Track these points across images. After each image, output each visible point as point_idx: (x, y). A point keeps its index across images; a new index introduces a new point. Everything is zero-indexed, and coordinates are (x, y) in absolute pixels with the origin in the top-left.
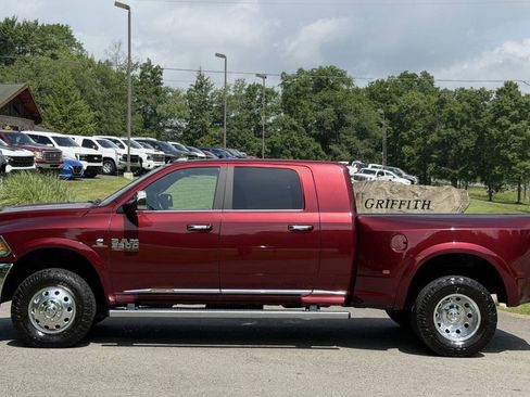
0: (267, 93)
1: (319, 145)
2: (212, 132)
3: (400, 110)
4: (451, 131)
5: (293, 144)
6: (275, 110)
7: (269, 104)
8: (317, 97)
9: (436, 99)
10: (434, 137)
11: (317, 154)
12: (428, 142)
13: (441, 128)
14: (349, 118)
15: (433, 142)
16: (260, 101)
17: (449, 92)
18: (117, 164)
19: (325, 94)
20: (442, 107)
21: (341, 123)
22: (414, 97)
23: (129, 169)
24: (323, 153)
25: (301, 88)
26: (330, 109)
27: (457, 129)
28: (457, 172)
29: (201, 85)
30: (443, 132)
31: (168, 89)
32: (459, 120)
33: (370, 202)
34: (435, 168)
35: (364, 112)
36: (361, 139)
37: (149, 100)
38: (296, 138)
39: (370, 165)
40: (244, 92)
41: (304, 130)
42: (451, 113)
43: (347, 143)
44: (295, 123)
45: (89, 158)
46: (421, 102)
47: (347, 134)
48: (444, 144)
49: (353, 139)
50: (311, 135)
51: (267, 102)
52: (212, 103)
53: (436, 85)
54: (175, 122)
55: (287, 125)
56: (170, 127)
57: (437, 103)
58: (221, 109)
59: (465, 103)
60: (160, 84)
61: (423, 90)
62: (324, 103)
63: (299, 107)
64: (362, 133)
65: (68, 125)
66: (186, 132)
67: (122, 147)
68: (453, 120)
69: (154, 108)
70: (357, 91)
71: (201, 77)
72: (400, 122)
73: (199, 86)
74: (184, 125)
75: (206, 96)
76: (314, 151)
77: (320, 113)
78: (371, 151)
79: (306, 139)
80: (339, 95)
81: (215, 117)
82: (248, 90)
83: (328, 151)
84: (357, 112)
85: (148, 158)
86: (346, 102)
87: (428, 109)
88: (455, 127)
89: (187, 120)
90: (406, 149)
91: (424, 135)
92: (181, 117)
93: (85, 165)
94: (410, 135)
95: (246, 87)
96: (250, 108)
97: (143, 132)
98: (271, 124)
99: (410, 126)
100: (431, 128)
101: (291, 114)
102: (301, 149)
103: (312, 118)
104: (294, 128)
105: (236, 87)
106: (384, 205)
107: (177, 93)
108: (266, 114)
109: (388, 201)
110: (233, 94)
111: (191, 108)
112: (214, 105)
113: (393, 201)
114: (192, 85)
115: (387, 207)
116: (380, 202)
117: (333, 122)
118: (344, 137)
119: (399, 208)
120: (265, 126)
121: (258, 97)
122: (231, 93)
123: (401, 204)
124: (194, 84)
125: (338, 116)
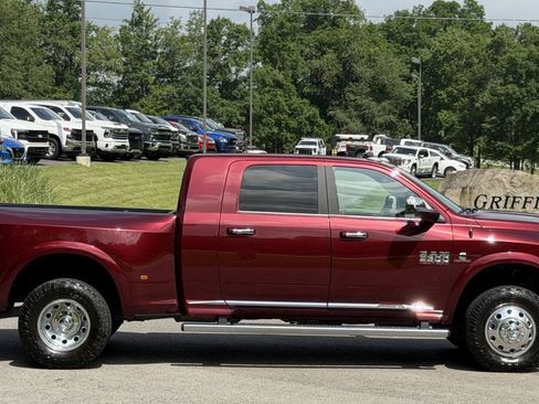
0: (239, 31)
1: (316, 111)
2: (156, 91)
3: (434, 56)
4: (512, 88)
5: (278, 109)
7: (240, 49)
8: (309, 38)
9: (489, 41)
10: (485, 97)
11: (312, 123)
12: (477, 105)
13: (495, 84)
14: (360, 69)
15: (484, 104)
16: (227, 44)
17: (507, 29)
18: (64, 143)
19: (322, 34)
20: (497, 52)
21: (347, 77)
22: (457, 38)
23: (84, 152)
24: (322, 122)
25: (288, 25)
26: (331, 55)
27: (521, 86)
28: (519, 148)
29: (140, 20)
30: (500, 90)
31: (90, 28)
32: (523, 71)
33: (482, 199)
34: (488, 143)
35: (381, 60)
36: (379, 101)
37: (63, 43)
38: (281, 99)
39: (403, 141)
40: (203, 31)
41: (293, 88)
42: (512, 62)
43: (358, 107)
44: (280, 77)
45: (31, 135)
46: (466, 45)
47: (358, 94)
48: (502, 107)
49: (366, 101)
50: (303, 96)
51: (238, 45)
52: (156, 47)
53: (487, 18)
54: (103, 77)
55: (268, 80)
56: (95, 85)
57: (490, 47)
58: (170, 56)
59: (533, 47)
60: (77, 19)
61: (469, 27)
62: (321, 48)
63: (285, 54)
64: (380, 92)
66: (118, 92)
67: (66, 118)
68: (515, 72)
69: (69, 56)
70: (371, 28)
71: (139, 8)
72: (435, 75)
73: (136, 22)
74: (115, 79)
75: (147, 38)
76: (308, 119)
77: (316, 63)
78: (393, 118)
79: (297, 101)
80: (343, 34)
81: (160, 68)
82: (210, 27)
83: (329, 119)
84: (371, 60)
85: (106, 134)
86: (354, 45)
87: (477, 55)
88: (517, 82)
89: (118, 73)
90: (443, 115)
91: (470, 94)
92: (108, 69)
93: (26, 145)
94: (450, 95)
95: (207, 23)
96: (213, 55)
97: (54, 92)
98: (244, 79)
99: (449, 80)
100: (480, 84)
101: (274, 63)
102: (290, 115)
103: (304, 70)
104: (279, 85)
105: (191, 23)
106: (501, 204)
107: (103, 32)
108: (237, 64)
109: (507, 197)
110: (187, 34)
111: (126, 55)
112: (159, 51)
113: (515, 198)
114: (126, 21)
115: (505, 207)
116: (496, 200)
117: (337, 76)
118: (352, 97)
119: (524, 207)
120: (236, 82)
121: (225, 38)
122: (183, 32)
123: (526, 202)
124: (130, 19)
125: (344, 66)
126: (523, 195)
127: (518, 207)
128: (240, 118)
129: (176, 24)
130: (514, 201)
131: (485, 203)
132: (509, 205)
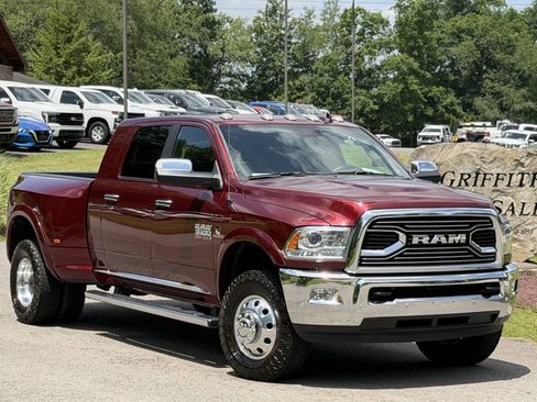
0: (372, 20)
1: (453, 98)
6: (386, 46)
7: (375, 37)
14: (499, 55)
16: (361, 33)
18: (111, 127)
19: (461, 21)
24: (459, 110)
26: (468, 43)
31: (225, 19)
33: (449, 176)
35: (521, 45)
36: (519, 88)
38: (417, 88)
40: (337, 20)
43: (497, 95)
44: (415, 65)
49: (505, 88)
51: (372, 34)
52: (290, 37)
54: (236, 68)
55: (404, 68)
56: (229, 75)
58: (304, 48)
60: (212, 10)
62: (459, 35)
63: (421, 41)
65: (69, 73)
67: (120, 101)
69: (204, 47)
73: (272, 12)
74: (249, 71)
75: (281, 28)
77: (454, 50)
82: (344, 16)
89: (253, 64)
92: (244, 59)
95: (341, 12)
96: (348, 44)
98: (379, 68)
101: (409, 51)
102: (426, 104)
103: (443, 58)
105: (325, 12)
106: (471, 181)
107: (237, 24)
108: (370, 53)
109: (478, 174)
110: (321, 24)
111: (259, 46)
112: (293, 41)
113: (485, 175)
114: (260, 12)
115: (475, 185)
116: (466, 177)
117: (474, 62)
118: (490, 84)
119: (496, 185)
120: (370, 71)
121: (359, 27)
122: (317, 21)
123: (498, 179)
124: (264, 11)
125: (482, 53)
126: (495, 171)
127: (489, 185)
128: (373, 107)
129: (310, 14)
130: (484, 179)
131: (453, 181)
132: (479, 183)
